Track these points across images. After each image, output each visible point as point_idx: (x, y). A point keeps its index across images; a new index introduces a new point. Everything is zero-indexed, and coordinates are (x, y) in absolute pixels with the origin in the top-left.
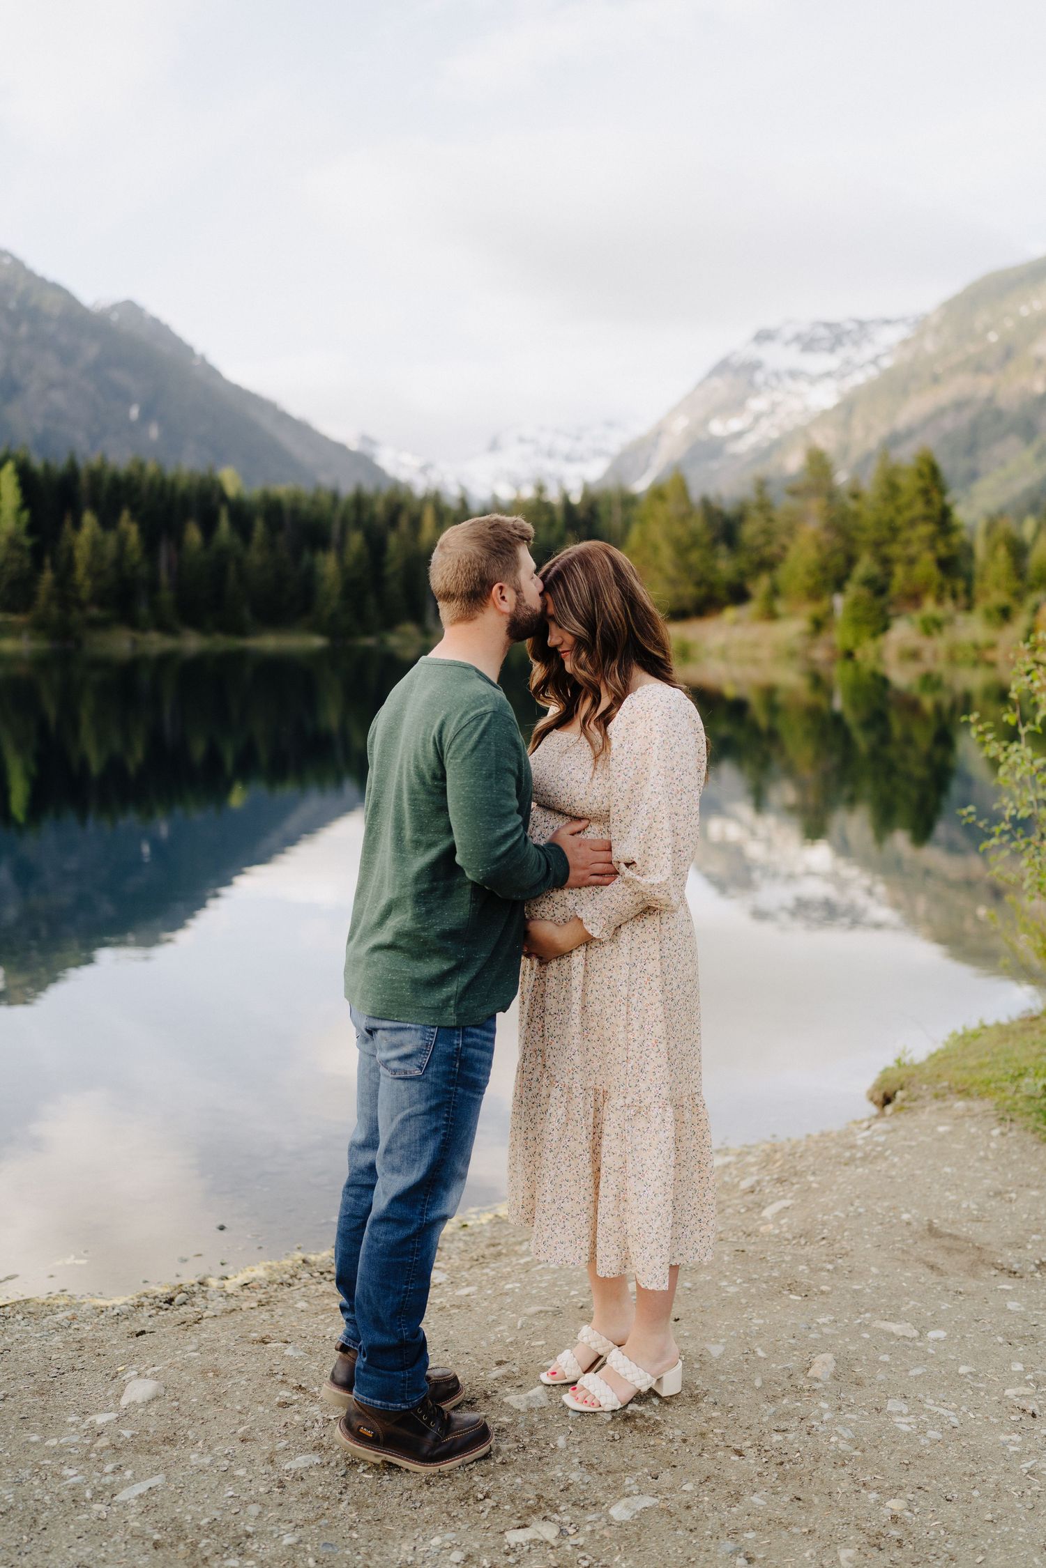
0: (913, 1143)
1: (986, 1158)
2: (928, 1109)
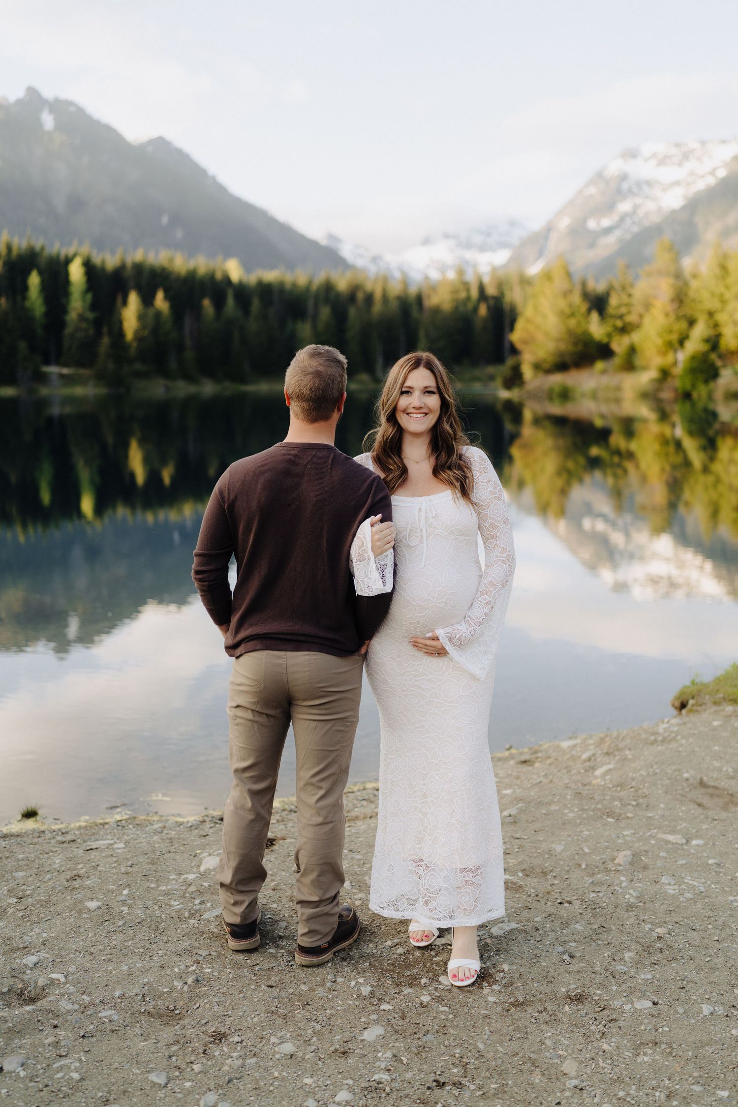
0: (696, 732)
2: (708, 711)
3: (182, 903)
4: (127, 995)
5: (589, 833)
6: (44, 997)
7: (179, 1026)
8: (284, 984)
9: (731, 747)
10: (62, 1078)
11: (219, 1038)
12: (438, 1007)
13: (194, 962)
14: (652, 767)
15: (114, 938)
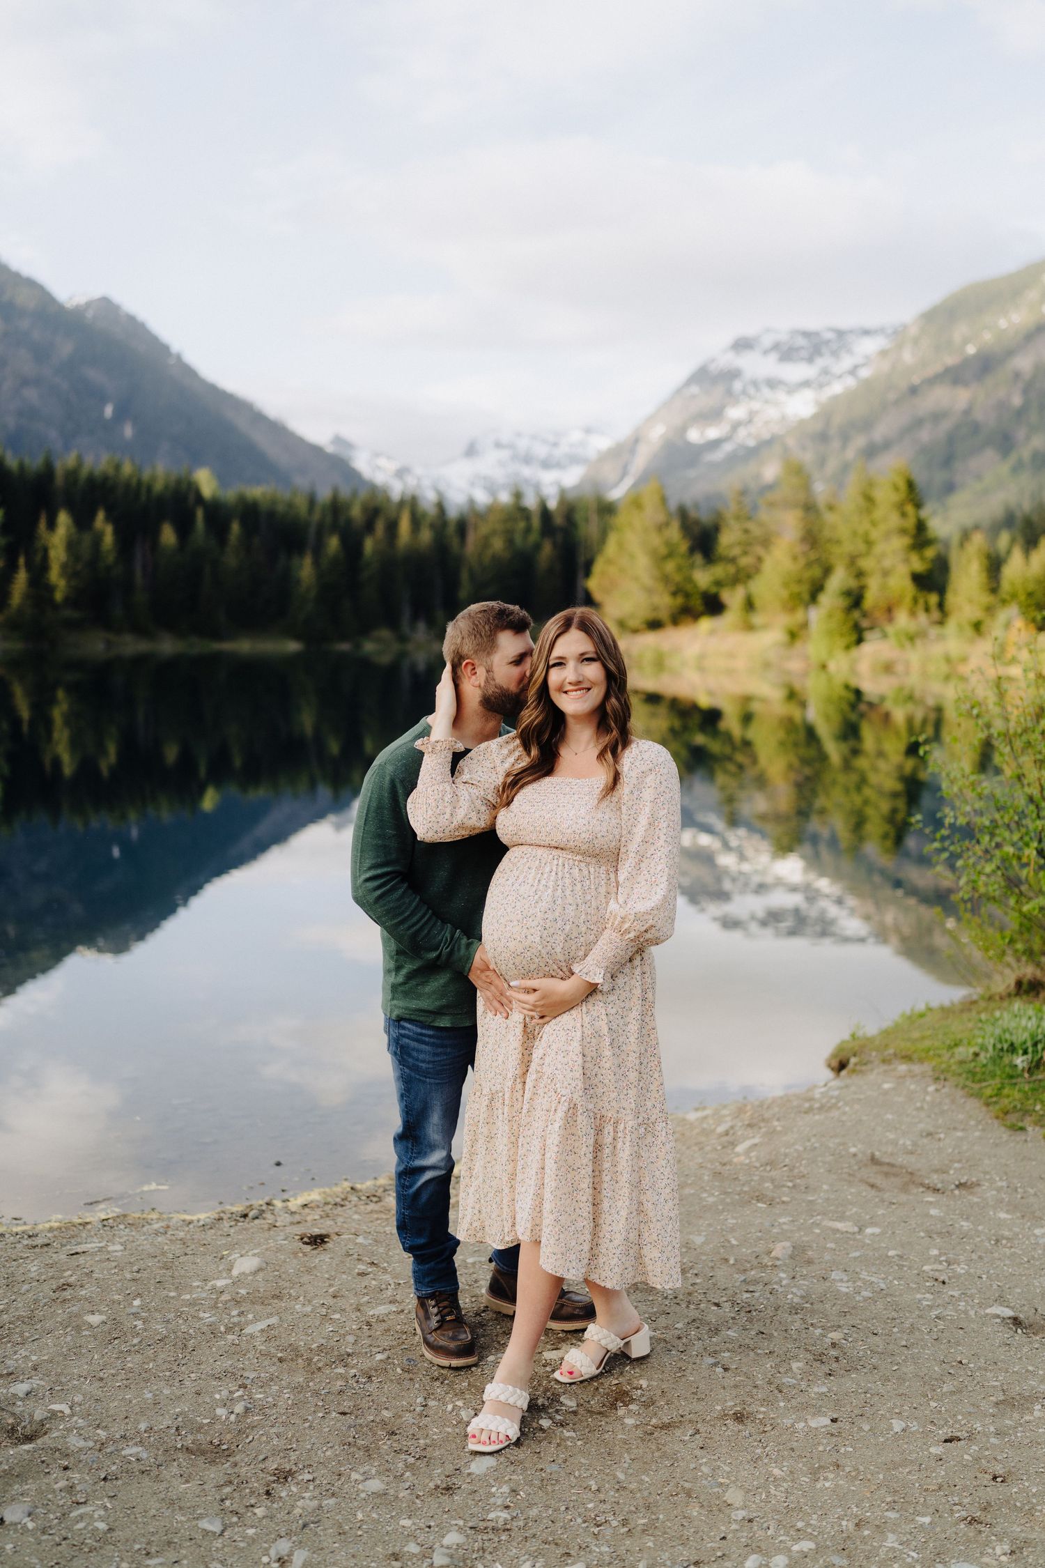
0: (862, 1097)
1: (922, 1108)
2: (875, 1072)
3: (214, 1315)
4: (156, 1428)
5: (735, 1221)
6: (45, 1433)
7: (228, 1464)
8: (360, 1410)
9: (908, 1115)
10: (85, 1528)
11: (284, 1476)
12: (562, 1432)
13: (240, 1387)
14: (809, 1140)
15: (129, 1359)
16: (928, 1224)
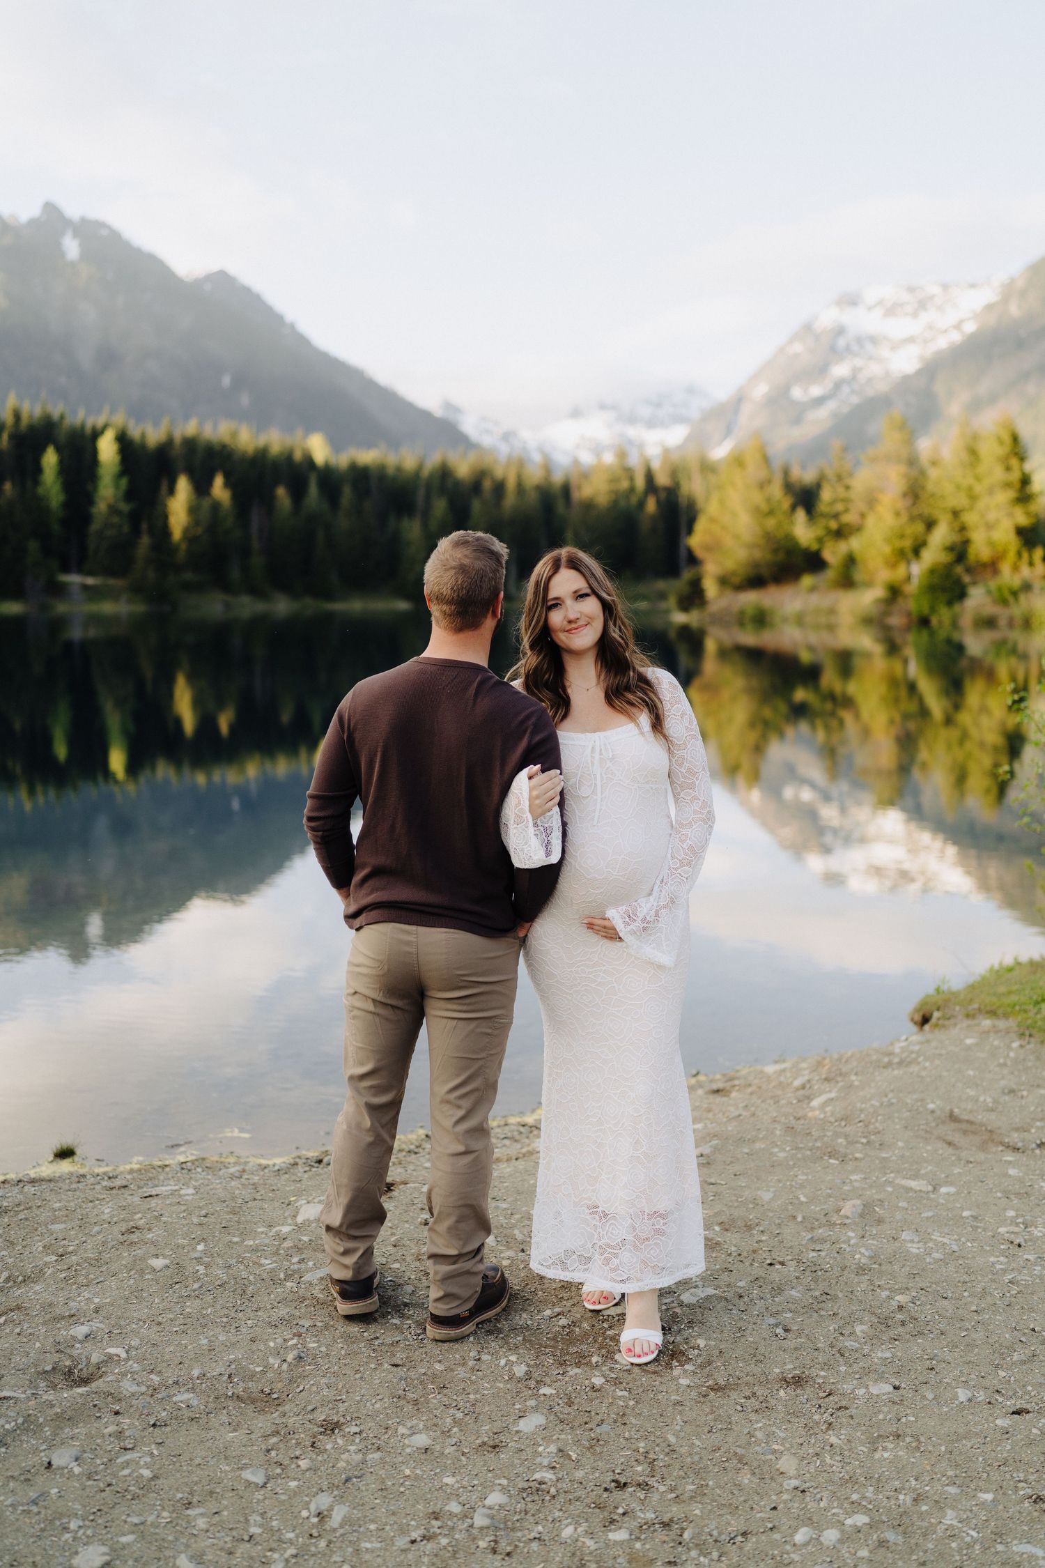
0: (943, 1052)
1: (1005, 1065)
2: (959, 1026)
3: (275, 1262)
4: (208, 1375)
5: (805, 1177)
6: (101, 1377)
7: (277, 1413)
8: (413, 1363)
9: (990, 1072)
10: (129, 1475)
11: (331, 1428)
12: (614, 1391)
13: (295, 1335)
14: (886, 1096)
15: (188, 1304)
16: (1006, 1184)
